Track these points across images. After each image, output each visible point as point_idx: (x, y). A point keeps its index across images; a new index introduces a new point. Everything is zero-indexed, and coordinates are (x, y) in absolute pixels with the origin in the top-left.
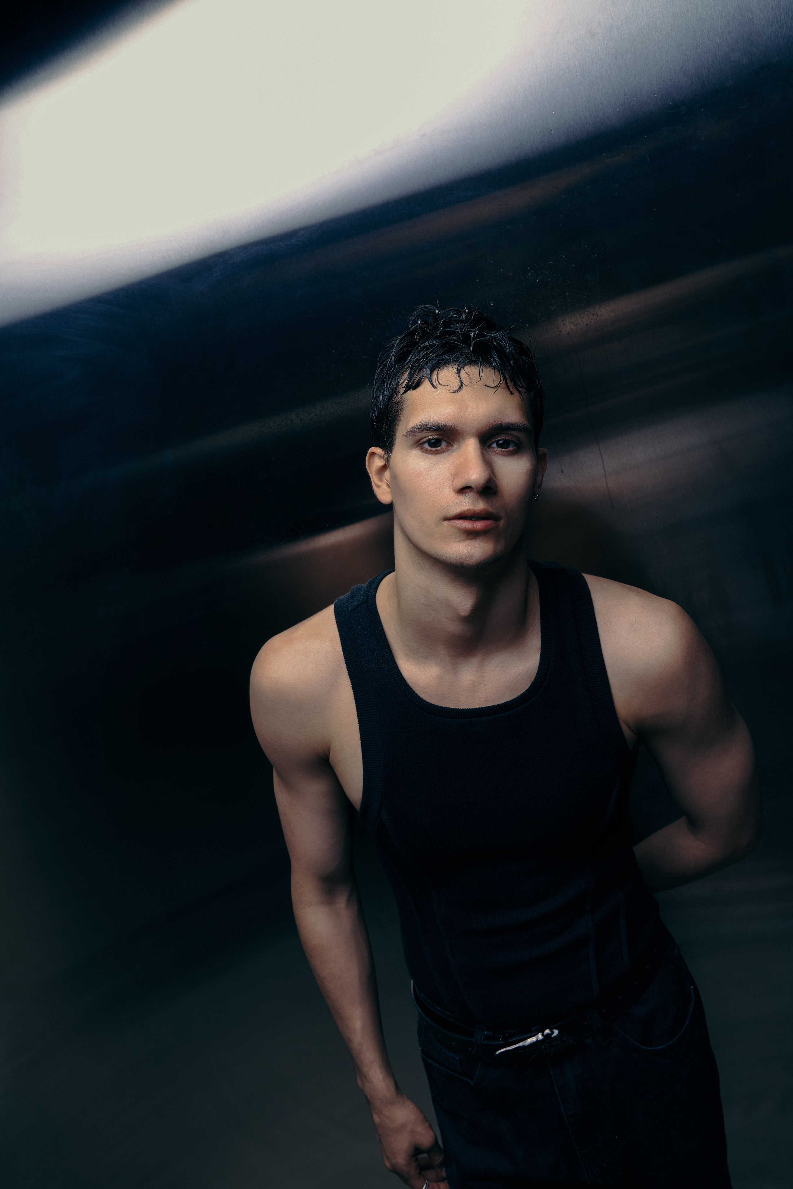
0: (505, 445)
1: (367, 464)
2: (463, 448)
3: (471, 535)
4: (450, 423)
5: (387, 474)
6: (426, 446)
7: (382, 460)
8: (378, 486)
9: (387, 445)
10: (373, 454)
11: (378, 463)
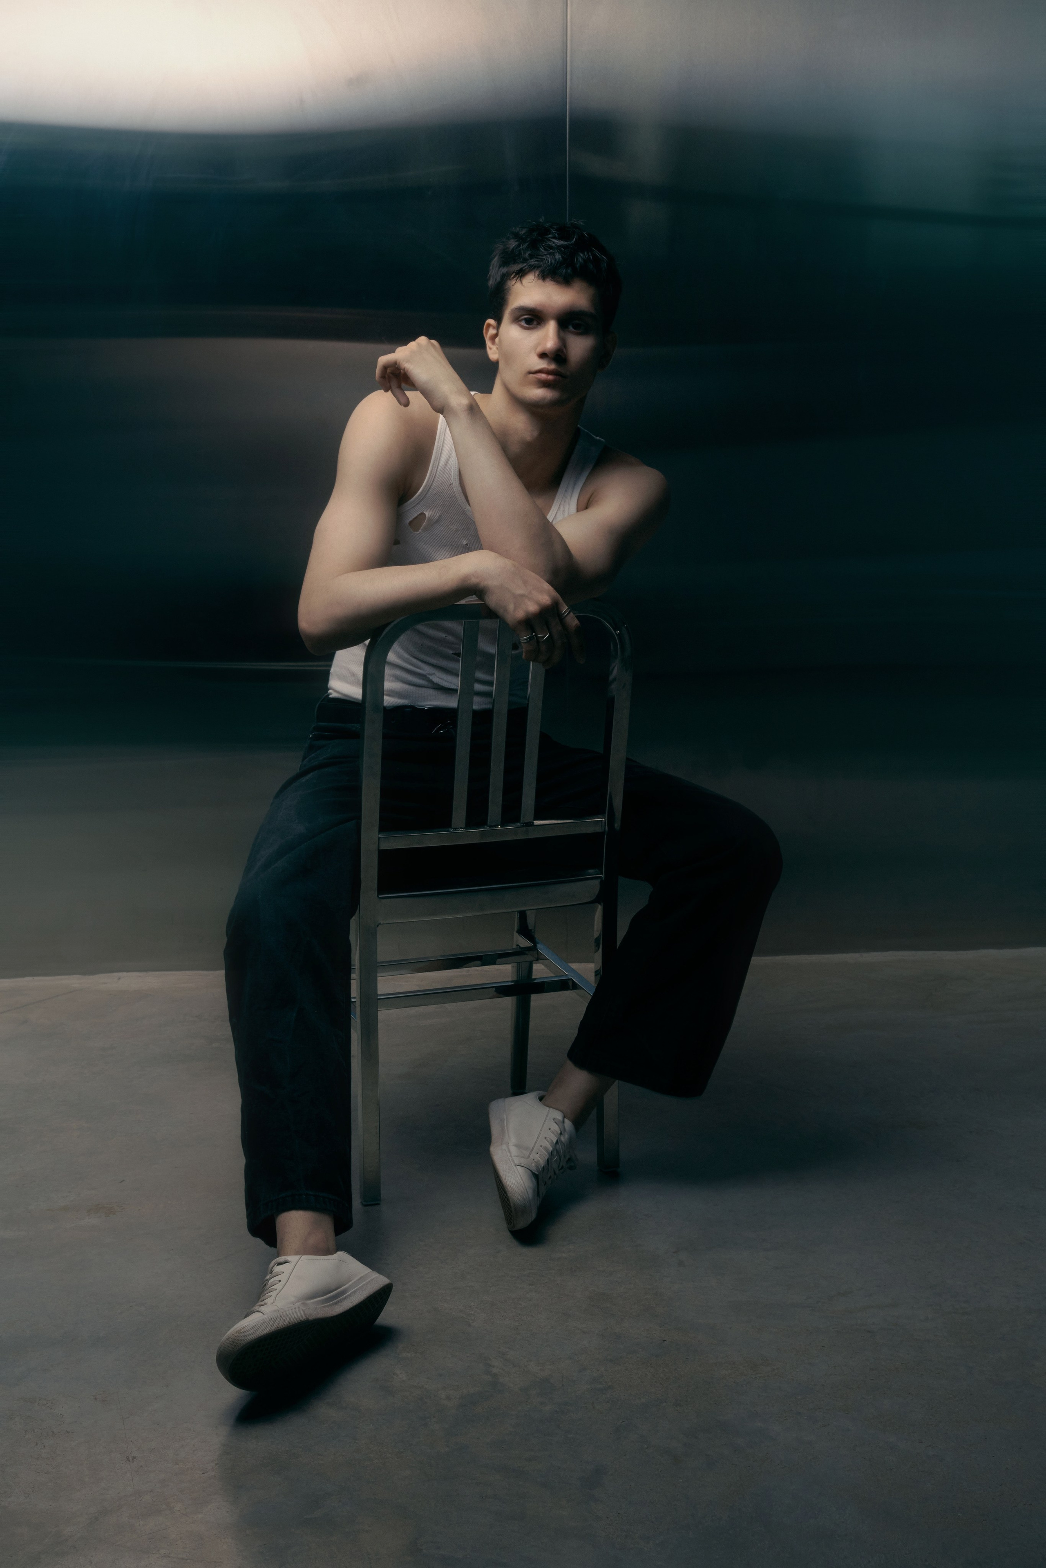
0: (576, 327)
1: (484, 331)
2: (546, 327)
3: (544, 384)
4: (539, 308)
5: (497, 340)
6: (523, 323)
7: (495, 330)
8: (490, 349)
9: (499, 320)
10: (489, 325)
11: (492, 331)
